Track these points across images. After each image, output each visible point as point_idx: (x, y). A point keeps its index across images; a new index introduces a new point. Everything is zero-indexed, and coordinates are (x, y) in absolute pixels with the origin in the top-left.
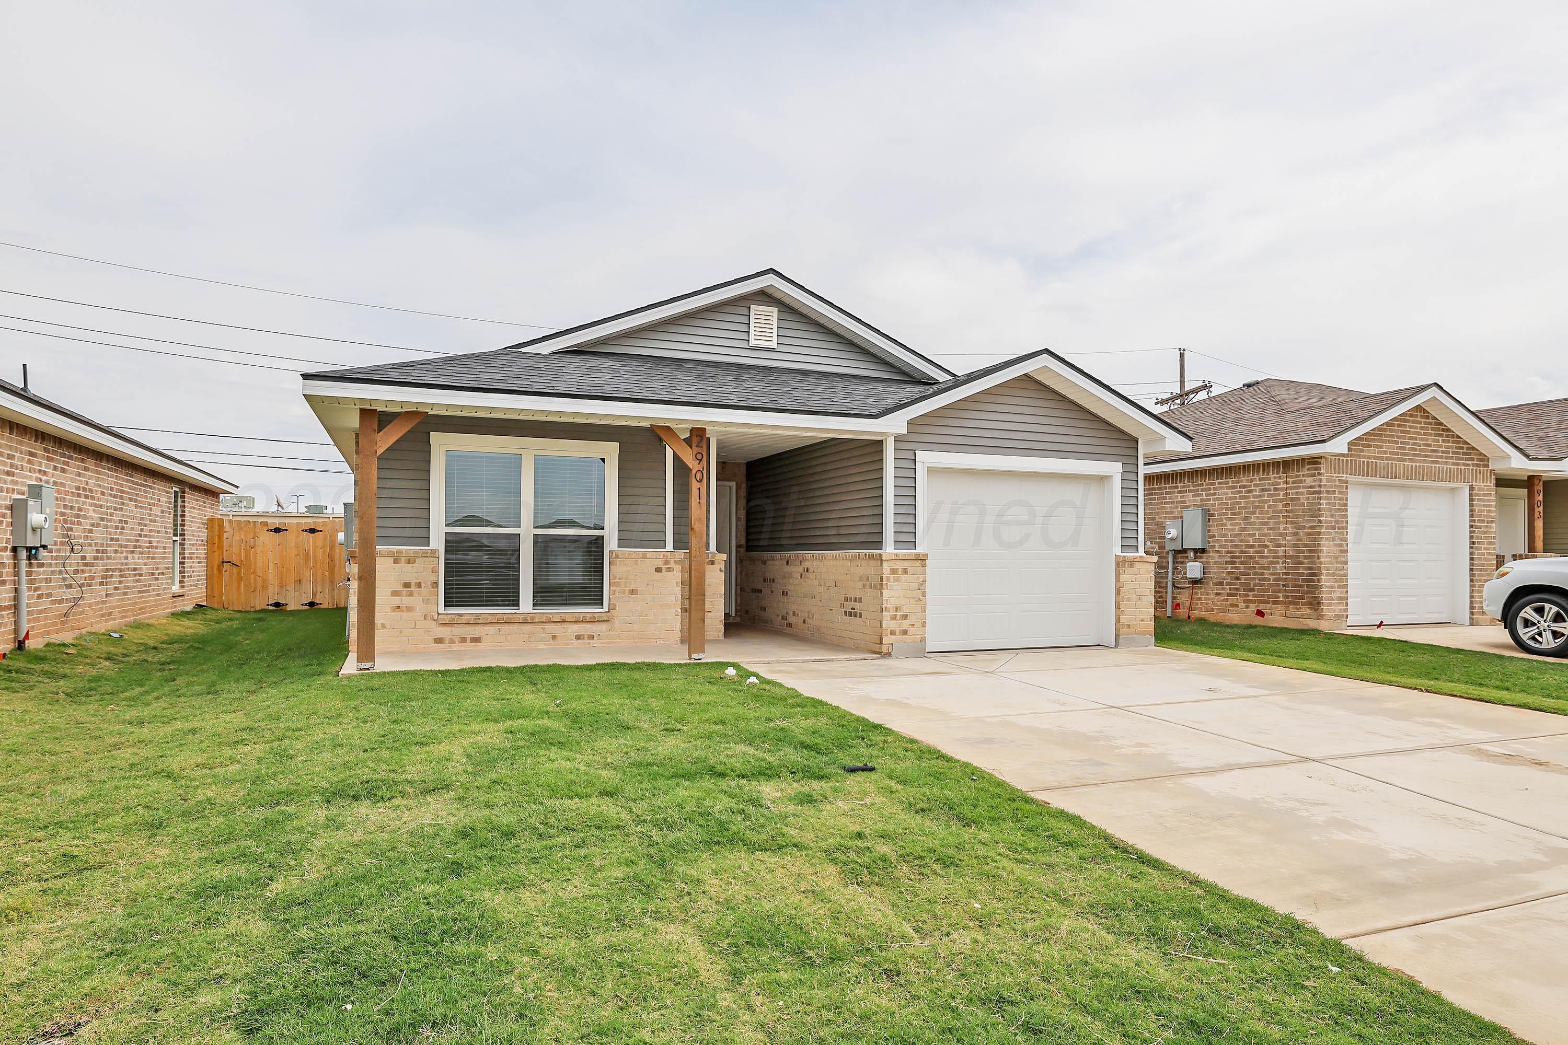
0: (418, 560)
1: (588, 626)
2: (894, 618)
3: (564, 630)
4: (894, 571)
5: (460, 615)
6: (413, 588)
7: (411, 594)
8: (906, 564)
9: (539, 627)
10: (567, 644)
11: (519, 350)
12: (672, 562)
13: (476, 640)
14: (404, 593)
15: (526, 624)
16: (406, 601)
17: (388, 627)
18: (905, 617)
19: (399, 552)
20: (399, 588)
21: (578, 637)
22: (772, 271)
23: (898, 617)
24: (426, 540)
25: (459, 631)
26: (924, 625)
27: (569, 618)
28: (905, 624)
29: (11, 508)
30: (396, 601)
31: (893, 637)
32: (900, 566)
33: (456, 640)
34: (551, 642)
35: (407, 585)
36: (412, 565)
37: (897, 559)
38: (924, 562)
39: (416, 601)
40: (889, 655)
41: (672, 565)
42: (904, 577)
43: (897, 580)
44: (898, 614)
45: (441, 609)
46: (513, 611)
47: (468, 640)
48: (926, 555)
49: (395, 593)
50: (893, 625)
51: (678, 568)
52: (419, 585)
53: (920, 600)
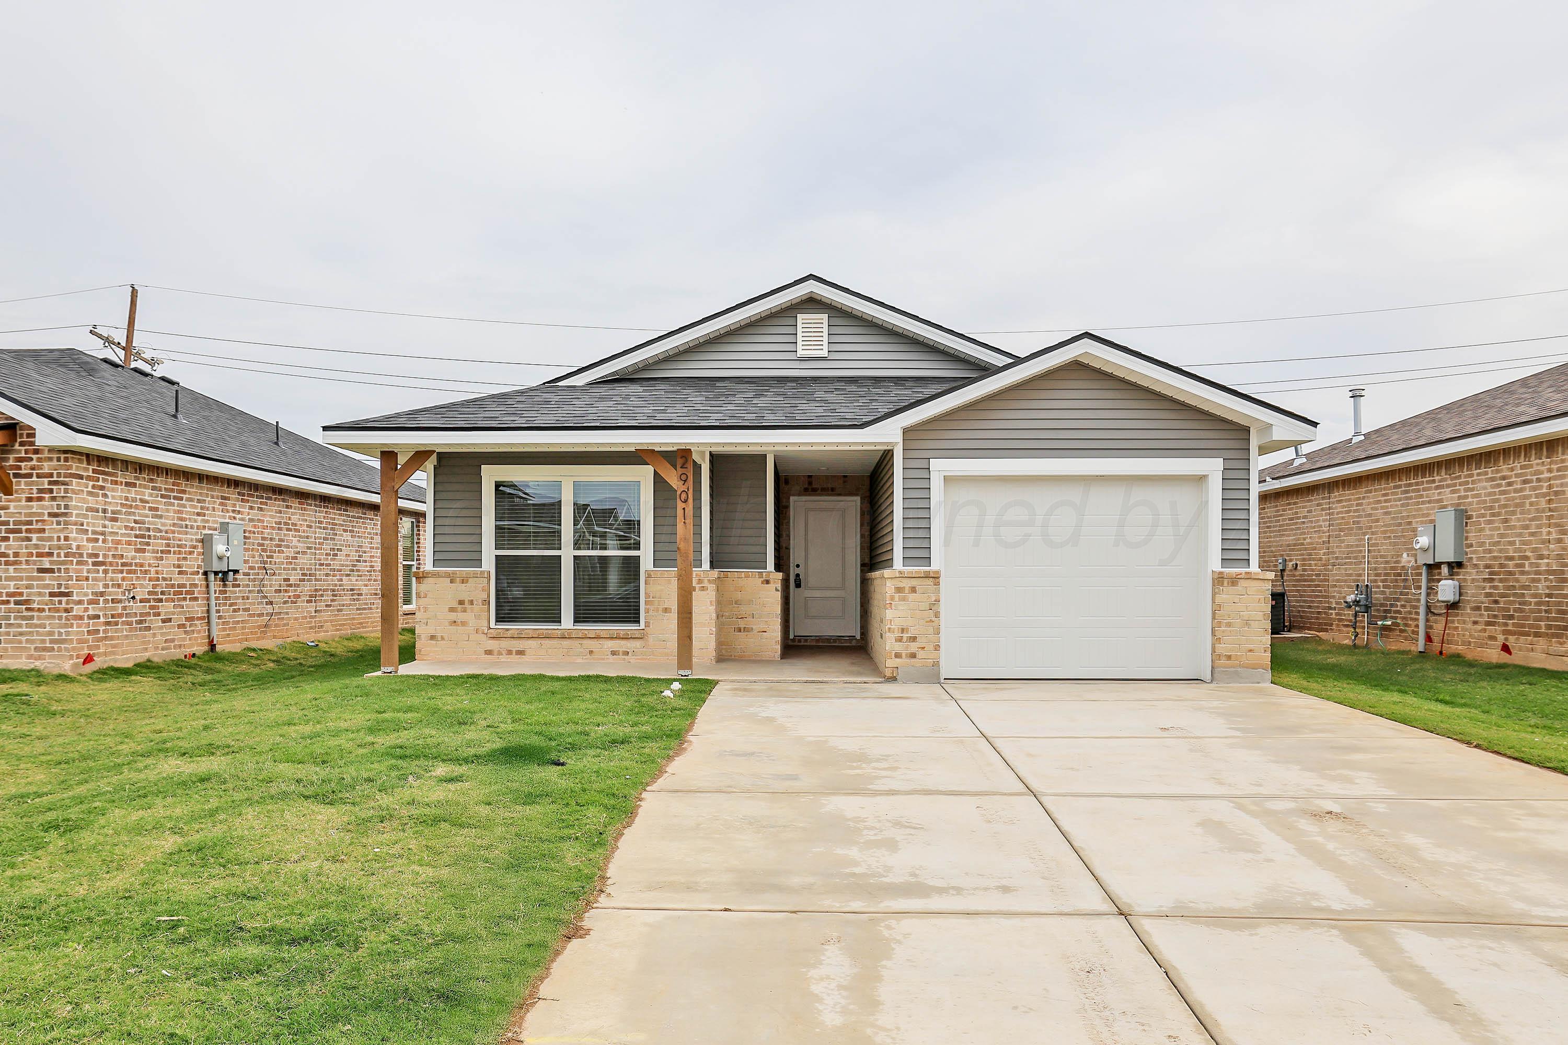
0: (470, 580)
1: (623, 642)
2: (900, 640)
3: (601, 646)
4: (899, 590)
5: (507, 630)
6: (467, 605)
7: (465, 611)
8: (914, 582)
9: (577, 642)
10: (603, 659)
11: (557, 384)
12: (706, 581)
13: (521, 653)
14: (459, 609)
15: (563, 639)
16: (460, 616)
17: (446, 638)
18: (914, 639)
19: (454, 573)
20: (455, 605)
21: (614, 653)
22: (812, 277)
23: (905, 639)
24: (478, 562)
25: (505, 644)
26: (937, 648)
27: (603, 634)
28: (913, 647)
29: (202, 541)
30: (453, 616)
31: (897, 660)
32: (907, 584)
33: (503, 653)
34: (588, 656)
35: (461, 602)
36: (465, 585)
37: (902, 575)
38: (937, 580)
39: (469, 617)
40: (893, 679)
41: (706, 584)
42: (912, 596)
43: (903, 599)
44: (905, 635)
45: (492, 625)
46: (556, 627)
47: (514, 653)
48: (938, 572)
49: (452, 610)
50: (898, 647)
51: (712, 587)
52: (471, 602)
53: (931, 621)
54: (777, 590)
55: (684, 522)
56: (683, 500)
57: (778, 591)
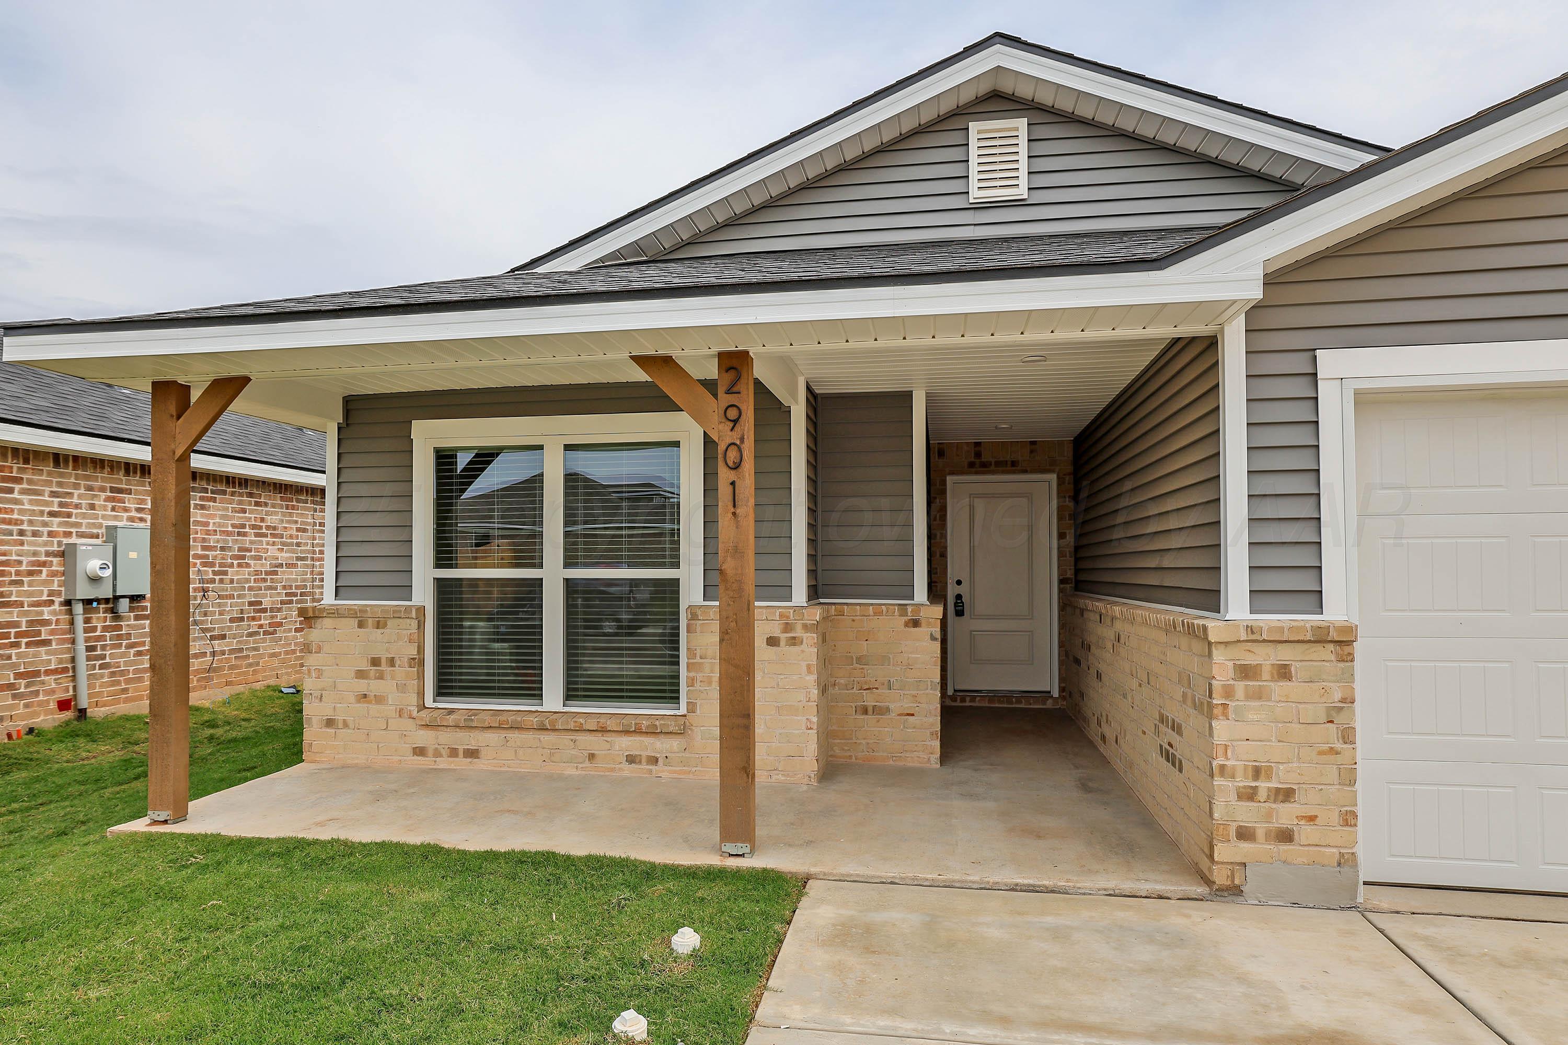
0: (389, 623)
1: (647, 740)
2: (1249, 795)
3: (608, 746)
4: (1245, 672)
5: (451, 711)
6: (384, 667)
7: (381, 677)
8: (1285, 654)
9: (566, 738)
10: (613, 770)
11: (533, 271)
12: (799, 627)
13: (472, 754)
14: (372, 674)
15: (546, 733)
16: (374, 686)
17: (351, 726)
18: (1286, 795)
19: (363, 610)
20: (365, 666)
21: (631, 759)
23: (1262, 795)
24: (405, 590)
25: (447, 738)
26: (1349, 819)
27: (611, 724)
28: (1286, 814)
29: (62, 554)
30: (362, 686)
31: (1245, 846)
32: (1265, 657)
33: (444, 752)
34: (587, 764)
35: (375, 662)
36: (382, 631)
37: (1254, 637)
38: (1347, 649)
39: (385, 687)
40: (1235, 891)
41: (799, 632)
42: (1279, 688)
43: (1258, 695)
44: (1263, 785)
45: (429, 702)
46: (533, 708)
47: (461, 753)
48: (1350, 630)
49: (361, 674)
50: (1246, 814)
51: (810, 638)
52: (392, 662)
53: (1333, 751)
54: (933, 638)
55: (734, 514)
56: (731, 464)
57: (936, 639)
